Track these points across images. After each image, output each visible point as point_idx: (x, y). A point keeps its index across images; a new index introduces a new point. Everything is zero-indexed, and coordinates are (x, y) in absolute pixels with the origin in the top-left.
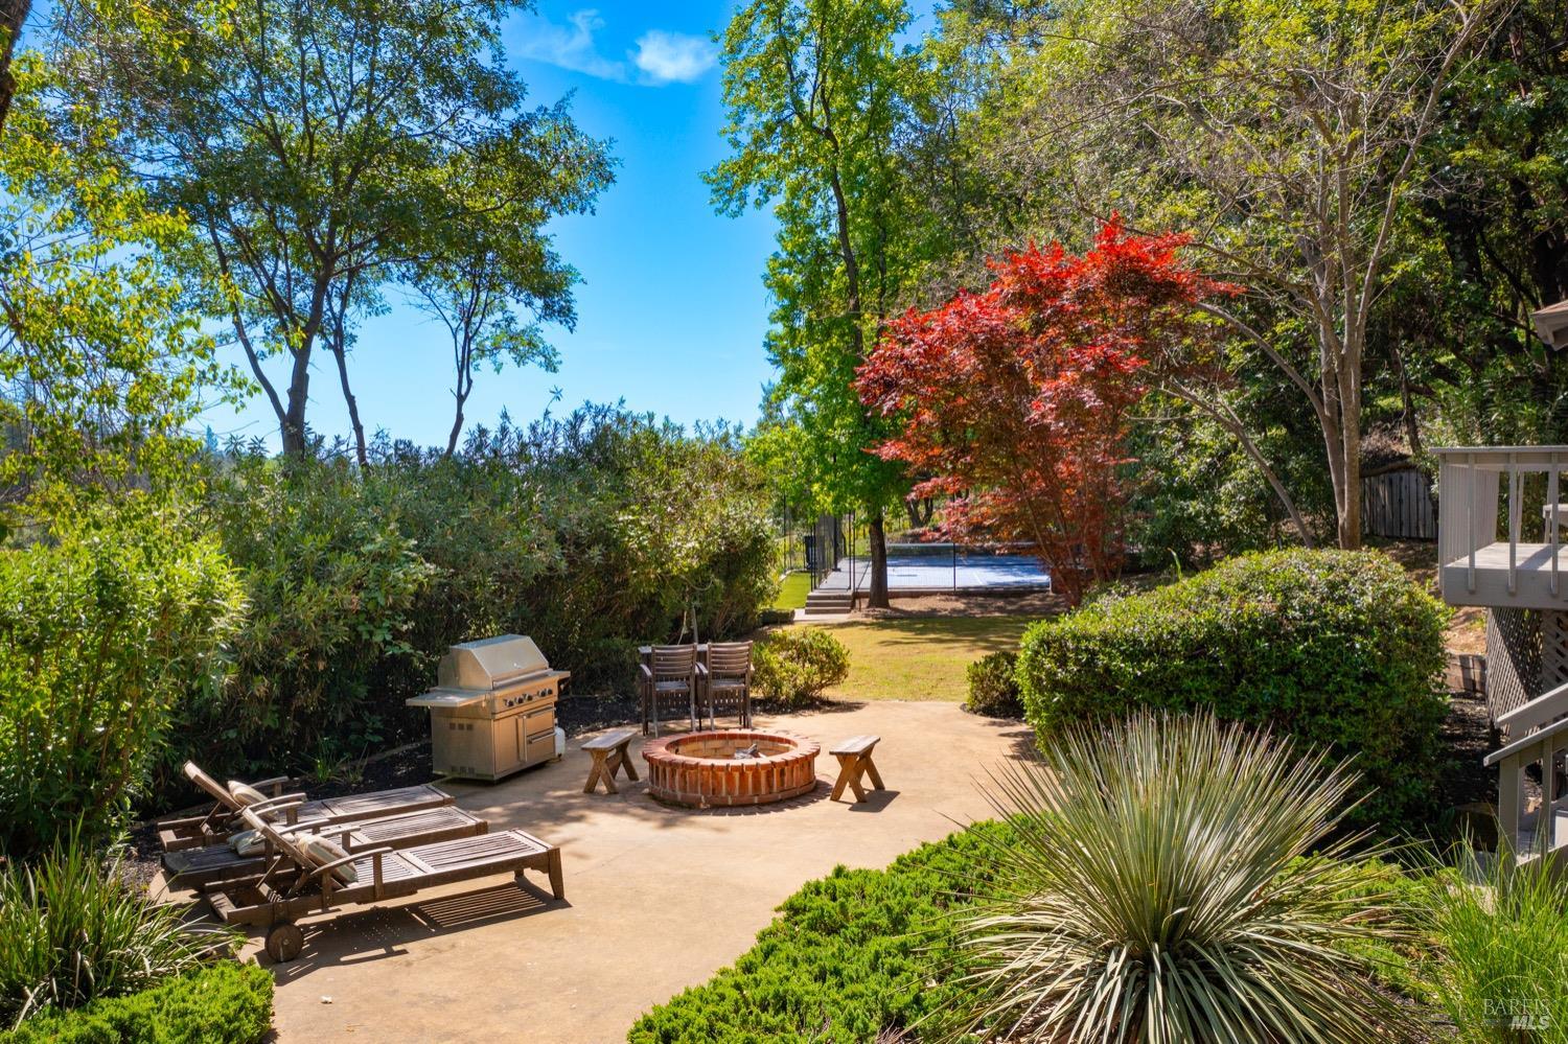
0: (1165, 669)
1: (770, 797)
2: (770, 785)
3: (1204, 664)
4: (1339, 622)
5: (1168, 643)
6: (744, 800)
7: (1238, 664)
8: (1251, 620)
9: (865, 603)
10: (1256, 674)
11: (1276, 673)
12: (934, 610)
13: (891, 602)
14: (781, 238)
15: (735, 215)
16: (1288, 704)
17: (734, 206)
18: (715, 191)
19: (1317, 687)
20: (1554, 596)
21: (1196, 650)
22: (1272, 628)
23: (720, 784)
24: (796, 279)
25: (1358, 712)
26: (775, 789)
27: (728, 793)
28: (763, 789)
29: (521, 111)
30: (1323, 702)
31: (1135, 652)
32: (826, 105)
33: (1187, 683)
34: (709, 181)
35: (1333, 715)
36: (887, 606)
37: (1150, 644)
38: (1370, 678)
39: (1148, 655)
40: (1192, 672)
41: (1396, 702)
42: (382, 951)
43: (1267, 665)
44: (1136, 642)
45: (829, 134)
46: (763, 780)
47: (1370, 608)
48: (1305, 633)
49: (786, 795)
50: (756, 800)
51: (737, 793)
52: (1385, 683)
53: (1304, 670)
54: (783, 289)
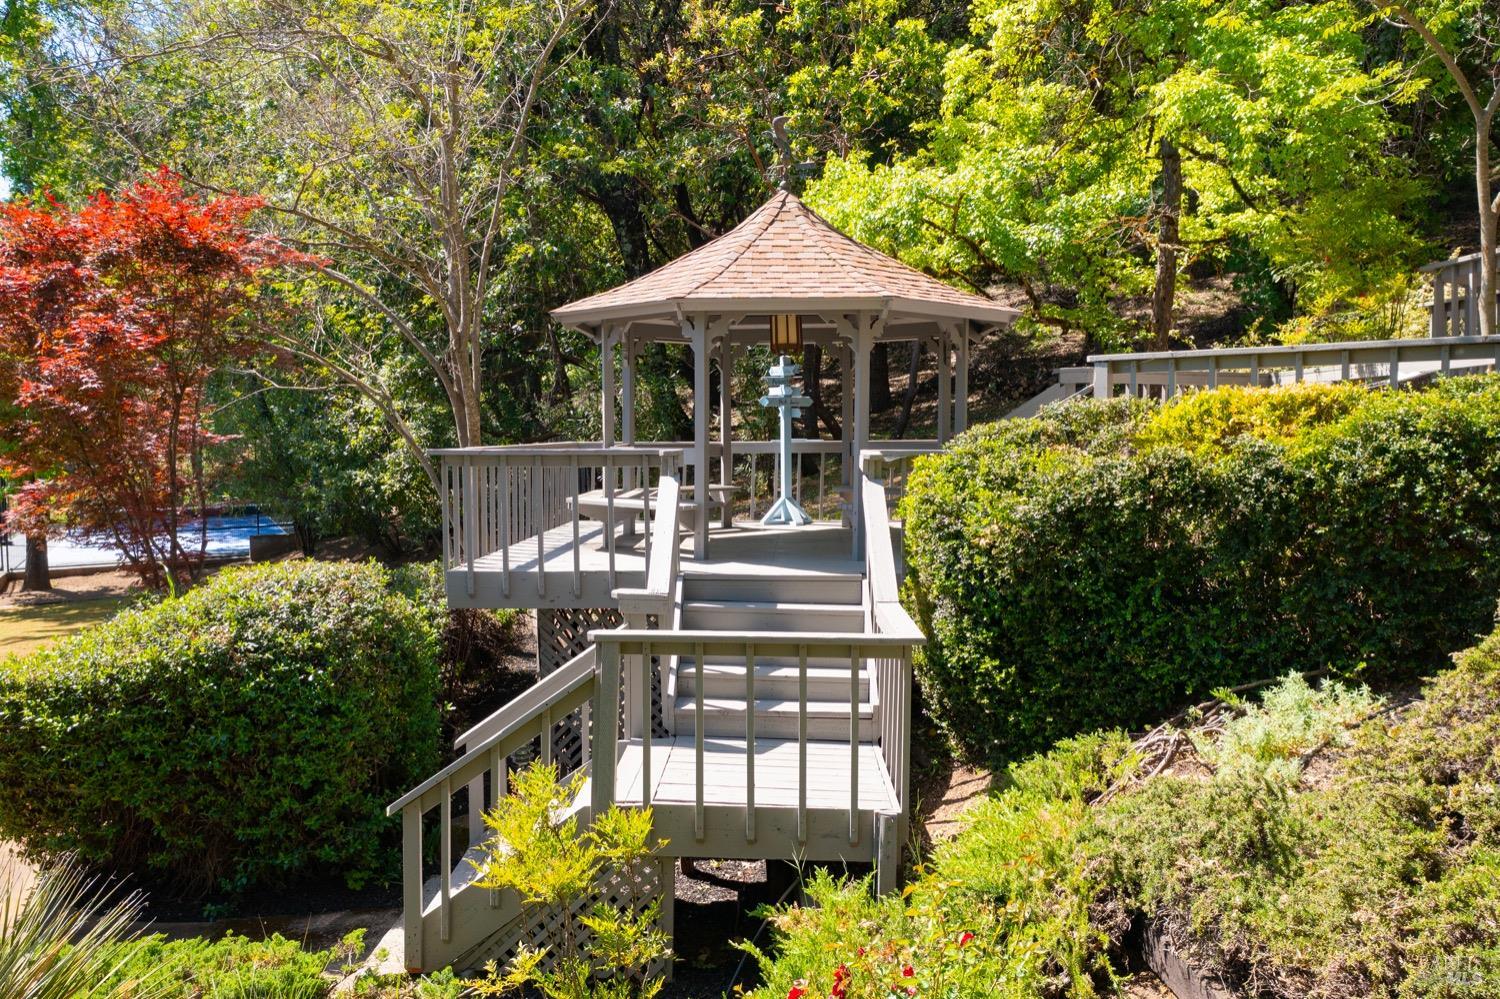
0: (102, 720)
3: (148, 711)
4: (296, 651)
5: (106, 688)
7: (185, 707)
8: (198, 658)
9: (19, 585)
10: (205, 717)
11: (227, 715)
12: (106, 589)
13: (54, 583)
16: (243, 748)
19: (271, 725)
20: (542, 597)
21: (138, 695)
22: (220, 665)
25: (321, 747)
30: (281, 741)
31: (66, 702)
33: (128, 734)
35: (293, 753)
36: (47, 587)
37: (85, 691)
38: (327, 711)
39: (81, 706)
40: (135, 722)
41: (356, 733)
43: (217, 707)
44: (69, 691)
47: (328, 634)
48: (259, 666)
52: (342, 715)
53: (257, 708)
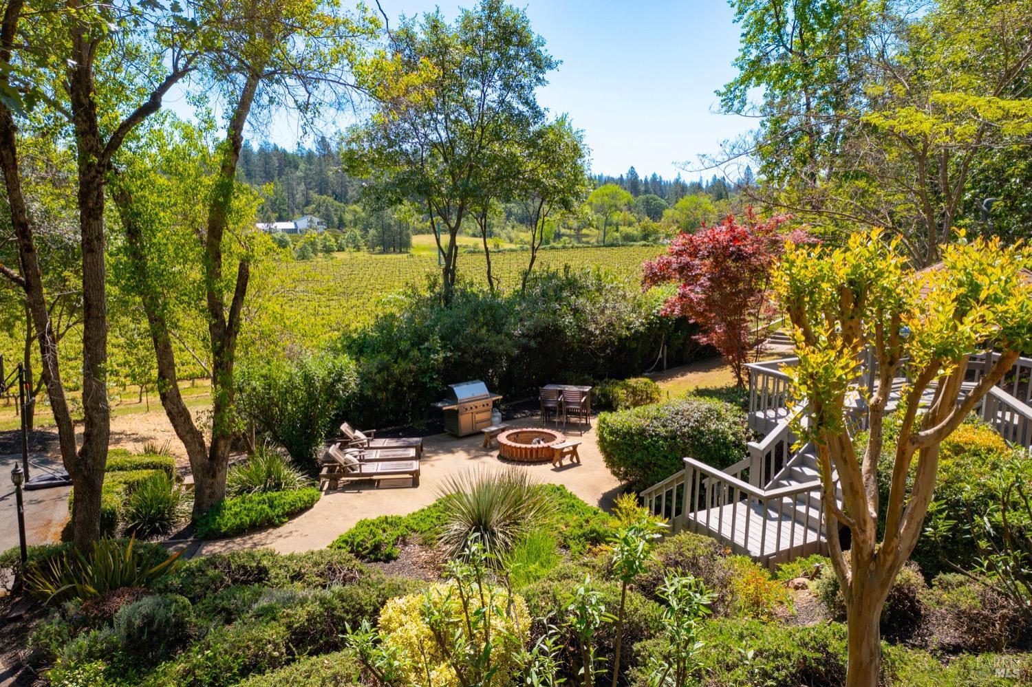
15: (739, 111)
17: (737, 106)
18: (722, 101)
26: (534, 457)
28: (529, 457)
46: (530, 453)
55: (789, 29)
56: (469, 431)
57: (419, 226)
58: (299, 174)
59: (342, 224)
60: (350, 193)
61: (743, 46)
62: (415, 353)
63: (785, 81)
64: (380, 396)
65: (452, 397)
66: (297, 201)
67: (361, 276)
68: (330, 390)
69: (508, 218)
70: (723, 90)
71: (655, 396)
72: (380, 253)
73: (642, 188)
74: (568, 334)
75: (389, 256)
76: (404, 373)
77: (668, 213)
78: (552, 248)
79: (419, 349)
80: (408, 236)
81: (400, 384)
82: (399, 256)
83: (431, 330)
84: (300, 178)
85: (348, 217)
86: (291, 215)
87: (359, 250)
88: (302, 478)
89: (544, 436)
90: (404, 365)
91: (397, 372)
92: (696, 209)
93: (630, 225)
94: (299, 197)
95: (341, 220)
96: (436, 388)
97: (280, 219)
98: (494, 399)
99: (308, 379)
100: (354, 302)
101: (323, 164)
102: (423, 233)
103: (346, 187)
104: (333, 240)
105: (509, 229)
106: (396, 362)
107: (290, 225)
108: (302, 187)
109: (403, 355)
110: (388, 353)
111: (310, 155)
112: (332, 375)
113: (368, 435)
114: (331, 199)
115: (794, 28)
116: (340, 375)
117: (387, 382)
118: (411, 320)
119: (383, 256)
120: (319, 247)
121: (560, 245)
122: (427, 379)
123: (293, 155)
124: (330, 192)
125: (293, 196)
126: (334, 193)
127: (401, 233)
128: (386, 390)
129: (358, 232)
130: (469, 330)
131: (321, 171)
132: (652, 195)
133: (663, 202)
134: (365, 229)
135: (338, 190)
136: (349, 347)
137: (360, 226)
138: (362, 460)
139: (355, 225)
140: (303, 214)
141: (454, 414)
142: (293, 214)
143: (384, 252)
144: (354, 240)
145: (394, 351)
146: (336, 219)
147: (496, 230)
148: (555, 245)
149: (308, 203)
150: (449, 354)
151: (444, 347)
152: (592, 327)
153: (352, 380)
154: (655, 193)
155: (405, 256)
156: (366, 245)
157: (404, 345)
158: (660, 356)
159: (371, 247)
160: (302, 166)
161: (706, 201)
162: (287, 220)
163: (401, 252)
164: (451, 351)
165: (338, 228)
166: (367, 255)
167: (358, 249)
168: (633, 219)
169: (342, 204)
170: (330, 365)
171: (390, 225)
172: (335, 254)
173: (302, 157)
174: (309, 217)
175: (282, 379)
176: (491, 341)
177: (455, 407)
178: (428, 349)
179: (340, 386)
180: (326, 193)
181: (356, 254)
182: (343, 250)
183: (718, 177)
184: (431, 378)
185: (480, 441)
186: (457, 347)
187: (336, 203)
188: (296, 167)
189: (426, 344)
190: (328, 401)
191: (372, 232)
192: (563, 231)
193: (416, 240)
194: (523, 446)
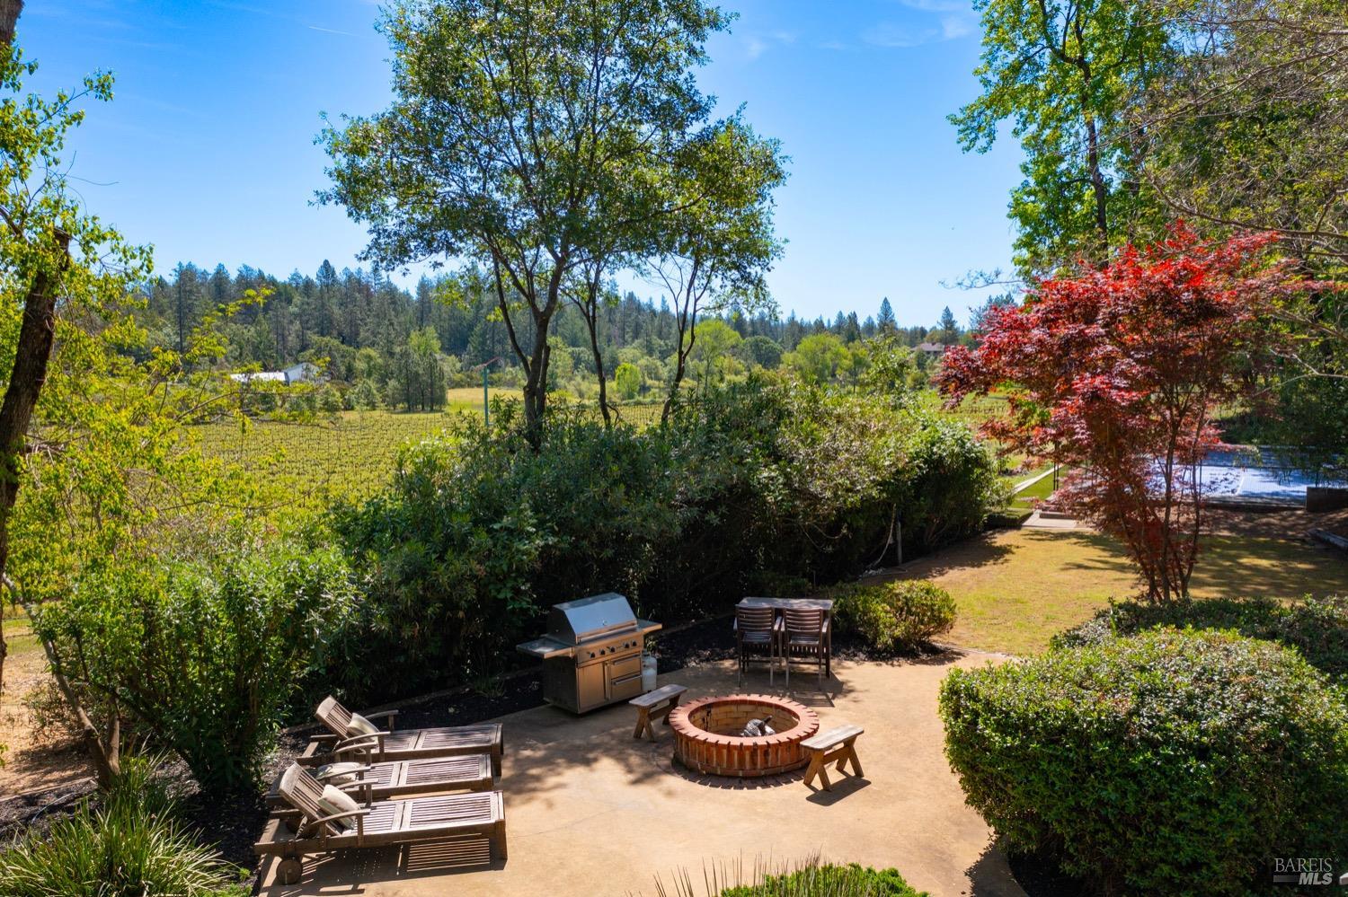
0: (1027, 747)
1: (754, 772)
2: (754, 763)
3: (1059, 751)
4: (1184, 740)
5: (1033, 722)
6: (731, 772)
7: (1087, 758)
8: (1100, 720)
10: (1102, 771)
11: (1119, 776)
14: (1025, 169)
15: (985, 150)
17: (982, 142)
18: (961, 132)
22: (1117, 731)
23: (711, 756)
24: (1037, 206)
25: (1201, 832)
26: (759, 766)
27: (718, 764)
28: (748, 766)
29: (708, 123)
30: (1165, 815)
31: (1005, 723)
32: (1078, 33)
33: (1045, 765)
34: (956, 122)
35: (1175, 828)
37: (1018, 719)
38: (1207, 803)
39: (1014, 730)
40: (1050, 757)
42: (349, 887)
43: (1112, 767)
44: (1009, 715)
45: (1081, 63)
46: (747, 758)
47: (1217, 731)
49: (770, 771)
50: (741, 774)
51: (725, 765)
52: (1222, 812)
53: (1144, 779)
54: (1025, 218)
55: (1060, 21)
56: (598, 701)
57: (458, 377)
58: (292, 309)
59: (350, 374)
60: (363, 334)
61: (986, 49)
62: (481, 539)
63: (1054, 104)
64: (407, 633)
65: (563, 631)
66: (290, 344)
67: (376, 440)
68: (292, 626)
69: (576, 366)
70: (960, 116)
71: (946, 614)
72: (402, 413)
73: (750, 329)
74: (770, 499)
75: (415, 416)
76: (458, 582)
77: (788, 357)
78: (638, 403)
79: (490, 531)
80: (442, 389)
81: (450, 604)
82: (431, 416)
83: (514, 492)
84: (296, 316)
85: (360, 365)
86: (280, 362)
87: (374, 408)
88: (210, 859)
89: (772, 713)
90: (459, 565)
91: (444, 580)
92: (824, 351)
93: (737, 373)
94: (292, 340)
95: (350, 369)
96: (524, 611)
97: (266, 369)
98: (647, 630)
99: (235, 601)
100: (365, 474)
101: (326, 296)
102: (462, 386)
103: (357, 326)
104: (338, 394)
105: (579, 379)
106: (441, 559)
107: (281, 377)
108: (297, 326)
109: (456, 543)
110: (425, 541)
111: (308, 284)
112: (299, 592)
113: (380, 724)
114: (336, 342)
115: (1068, 21)
116: (315, 591)
117: (423, 602)
118: (469, 475)
119: (408, 416)
120: (318, 404)
121: (648, 400)
122: (506, 594)
123: (284, 284)
124: (335, 333)
125: (284, 338)
126: (340, 334)
127: (432, 385)
128: (421, 618)
129: (373, 385)
130: (592, 491)
131: (323, 305)
132: (762, 337)
133: (778, 346)
134: (383, 381)
135: (346, 331)
136: (344, 531)
137: (375, 376)
138: (364, 796)
139: (369, 375)
140: (297, 362)
141: (568, 666)
142: (284, 362)
143: (408, 411)
144: (368, 394)
145: (438, 536)
146: (343, 369)
147: (561, 382)
148: (641, 399)
149: (304, 348)
150: (551, 540)
151: (540, 525)
152: (816, 486)
153: (343, 599)
154: (766, 335)
155: (438, 415)
156: (383, 401)
157: (461, 523)
158: (890, 541)
159: (392, 404)
160: (297, 299)
161: (835, 342)
162: (274, 370)
163: (432, 411)
164: (554, 534)
165: (346, 379)
166: (386, 415)
167: (373, 406)
168: (740, 367)
169: (351, 349)
170: (293, 566)
171: (417, 374)
172: (342, 414)
173: (297, 288)
174: (304, 365)
175: (169, 606)
176: (635, 515)
177: (569, 652)
178: (510, 531)
179: (314, 616)
180: (330, 334)
181: (367, 414)
182: (352, 409)
183: (846, 315)
184: (517, 591)
185: (625, 724)
186: (565, 526)
187: (344, 347)
188: (289, 301)
189: (506, 520)
190: (287, 653)
191: (392, 383)
192: (649, 382)
193: (452, 395)
194: (724, 740)
